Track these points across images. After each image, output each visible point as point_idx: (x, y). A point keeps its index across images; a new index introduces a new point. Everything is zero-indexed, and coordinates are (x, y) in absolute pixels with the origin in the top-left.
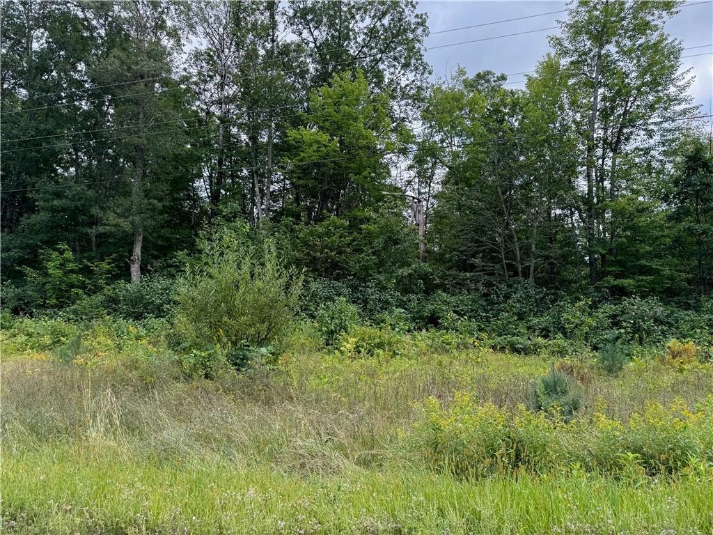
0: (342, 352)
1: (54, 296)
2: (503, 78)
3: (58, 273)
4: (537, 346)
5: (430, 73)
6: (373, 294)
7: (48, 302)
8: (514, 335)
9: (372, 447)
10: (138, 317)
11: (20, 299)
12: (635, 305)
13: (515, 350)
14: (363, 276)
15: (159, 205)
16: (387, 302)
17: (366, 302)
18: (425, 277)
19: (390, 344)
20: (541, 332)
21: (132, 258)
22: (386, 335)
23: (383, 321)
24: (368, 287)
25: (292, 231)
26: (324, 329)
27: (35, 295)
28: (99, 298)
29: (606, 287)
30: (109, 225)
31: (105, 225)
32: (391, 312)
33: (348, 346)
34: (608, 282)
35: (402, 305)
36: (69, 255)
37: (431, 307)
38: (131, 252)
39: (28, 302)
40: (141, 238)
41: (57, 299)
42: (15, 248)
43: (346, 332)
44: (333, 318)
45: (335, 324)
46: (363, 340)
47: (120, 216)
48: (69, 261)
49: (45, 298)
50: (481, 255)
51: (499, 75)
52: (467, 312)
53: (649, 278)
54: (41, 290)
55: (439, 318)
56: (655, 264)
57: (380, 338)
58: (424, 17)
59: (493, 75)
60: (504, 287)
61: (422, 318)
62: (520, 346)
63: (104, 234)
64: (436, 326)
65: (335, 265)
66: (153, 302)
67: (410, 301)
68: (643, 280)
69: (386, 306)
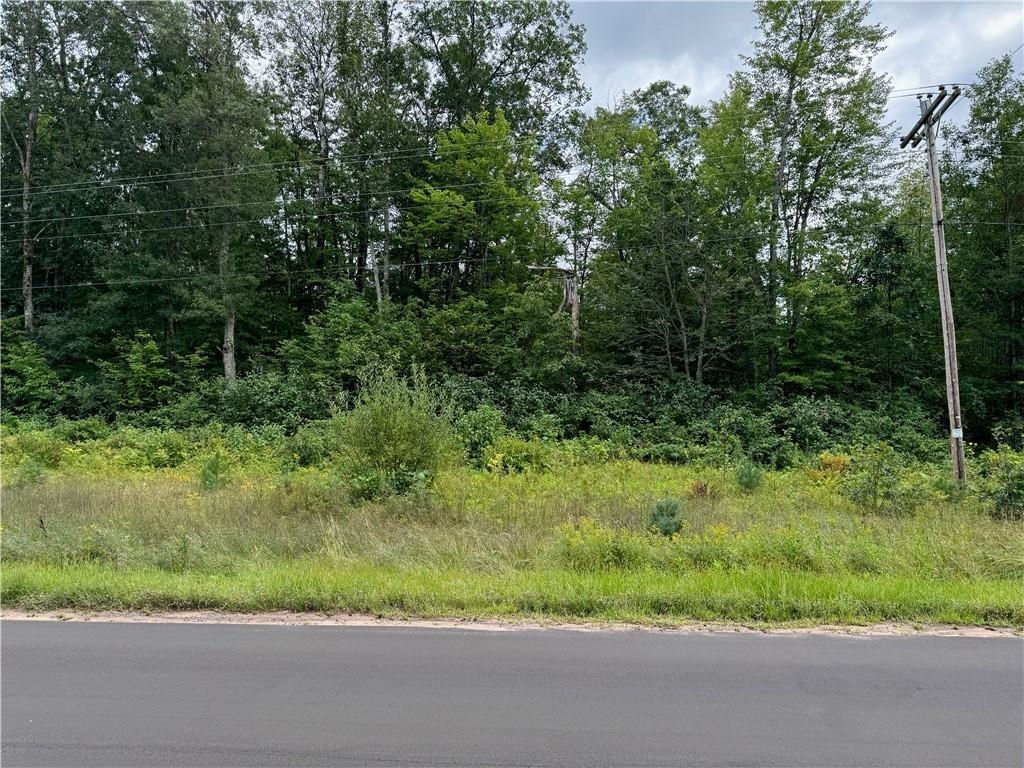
0: (489, 469)
1: (136, 395)
2: (686, 91)
3: (141, 367)
4: (693, 455)
5: (588, 99)
6: (519, 394)
7: (131, 402)
8: (670, 442)
9: (525, 558)
10: (247, 421)
11: (96, 399)
12: (805, 408)
13: (670, 459)
14: (507, 372)
15: (256, 282)
16: (534, 403)
17: (510, 402)
18: (578, 373)
19: (538, 457)
20: (701, 438)
21: (225, 345)
22: (533, 446)
23: (529, 427)
24: (513, 384)
25: (420, 315)
26: (468, 441)
27: (115, 394)
28: (193, 398)
29: (779, 385)
30: (198, 308)
31: (193, 308)
32: (539, 416)
33: (495, 462)
34: (783, 379)
35: (551, 408)
36: (152, 345)
37: (584, 410)
38: (222, 338)
39: (107, 402)
40: (233, 320)
41: (140, 398)
42: (81, 335)
43: (491, 443)
44: (476, 428)
45: (479, 434)
46: (509, 453)
47: (211, 297)
48: (152, 352)
49: (127, 397)
50: (641, 348)
51: (680, 87)
52: (623, 415)
53: (829, 374)
54: (122, 388)
55: (591, 423)
56: (836, 358)
57: (527, 451)
58: (581, 29)
59: (672, 85)
60: (666, 384)
61: (573, 422)
62: (676, 455)
63: (195, 319)
64: (587, 432)
65: (473, 358)
66: (263, 404)
67: (559, 401)
68: (821, 376)
69: (532, 408)
